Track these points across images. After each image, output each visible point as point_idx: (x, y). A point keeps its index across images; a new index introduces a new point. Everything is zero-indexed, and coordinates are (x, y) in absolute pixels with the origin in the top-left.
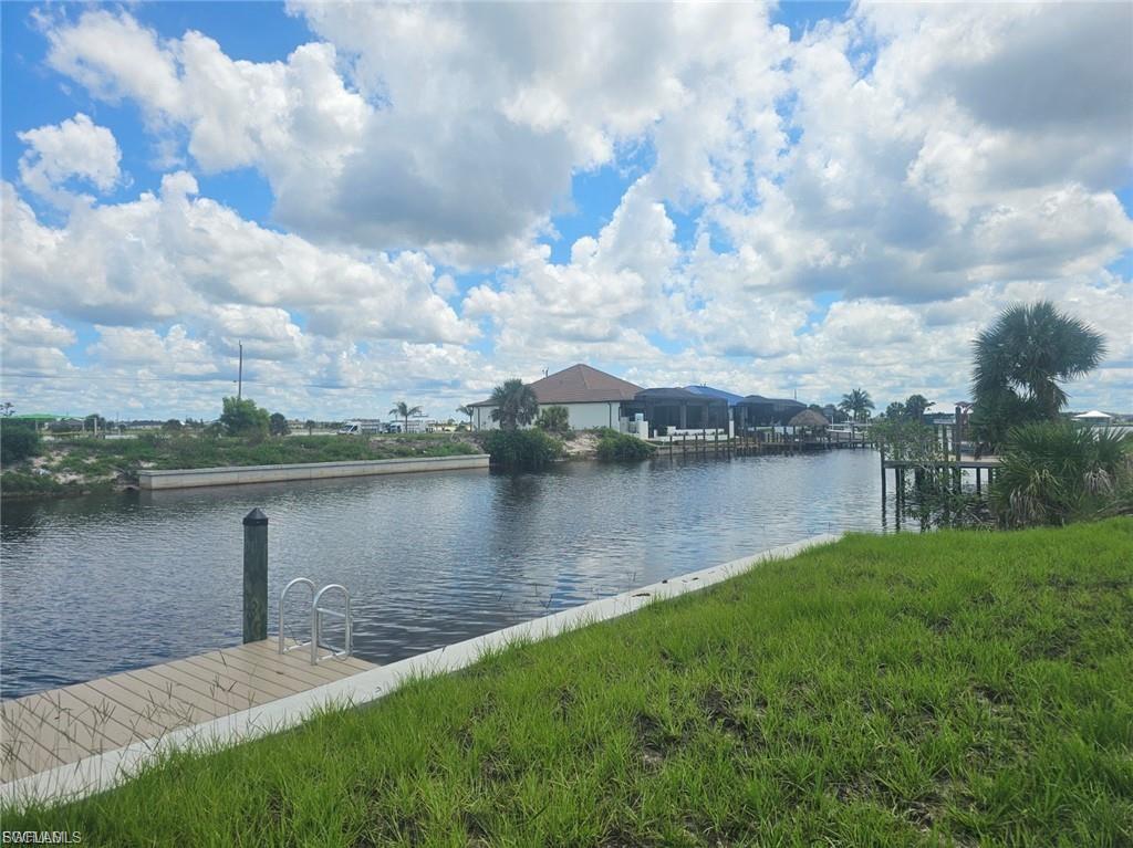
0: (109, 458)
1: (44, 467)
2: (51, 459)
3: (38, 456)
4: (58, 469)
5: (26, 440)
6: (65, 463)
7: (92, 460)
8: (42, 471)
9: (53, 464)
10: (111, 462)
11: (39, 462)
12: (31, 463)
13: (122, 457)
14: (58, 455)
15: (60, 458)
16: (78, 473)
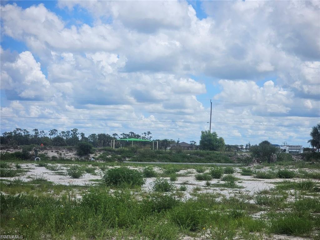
0: (116, 156)
1: (93, 158)
2: (96, 155)
3: (92, 153)
4: (97, 159)
5: (88, 147)
6: (100, 157)
7: (110, 156)
8: (92, 159)
9: (97, 157)
10: (116, 157)
11: (92, 156)
12: (89, 156)
13: (120, 156)
14: (99, 153)
15: (99, 155)
16: (104, 161)
